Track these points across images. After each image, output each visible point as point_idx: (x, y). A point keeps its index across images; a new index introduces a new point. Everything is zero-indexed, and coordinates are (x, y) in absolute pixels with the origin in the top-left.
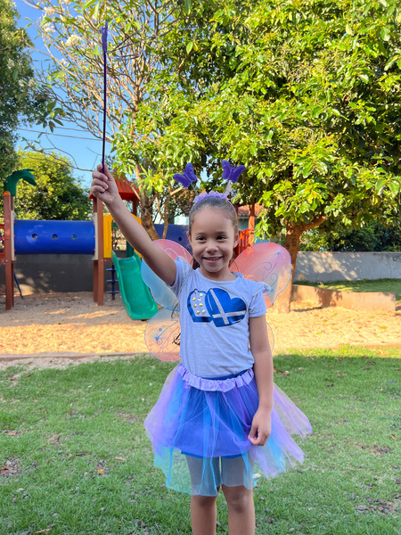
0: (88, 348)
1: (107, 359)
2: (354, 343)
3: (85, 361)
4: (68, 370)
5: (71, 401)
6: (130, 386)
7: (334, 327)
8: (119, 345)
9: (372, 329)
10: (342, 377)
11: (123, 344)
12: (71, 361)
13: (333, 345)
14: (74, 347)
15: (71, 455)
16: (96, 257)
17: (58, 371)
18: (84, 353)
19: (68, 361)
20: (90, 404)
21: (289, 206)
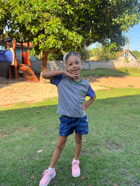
21: (45, 45)
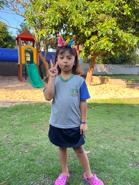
0: (18, 98)
1: (25, 103)
2: (115, 98)
3: (17, 104)
4: (10, 108)
6: (35, 114)
7: (107, 91)
8: (29, 98)
9: (120, 92)
10: (113, 110)
11: (31, 97)
13: (108, 98)
14: (12, 98)
15: (13, 144)
17: (6, 108)
18: (16, 101)
19: (10, 104)
20: (20, 122)
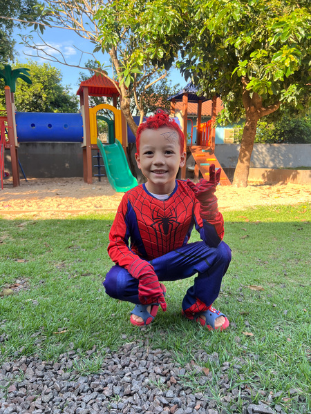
0: (83, 207)
1: (100, 213)
3: (81, 213)
4: (67, 220)
5: (72, 240)
7: (288, 194)
10: (308, 224)
11: (112, 205)
12: (69, 214)
13: (293, 203)
14: (71, 206)
15: (76, 275)
16: (85, 144)
17: (58, 220)
19: (67, 214)
20: (90, 242)
21: (264, 74)
